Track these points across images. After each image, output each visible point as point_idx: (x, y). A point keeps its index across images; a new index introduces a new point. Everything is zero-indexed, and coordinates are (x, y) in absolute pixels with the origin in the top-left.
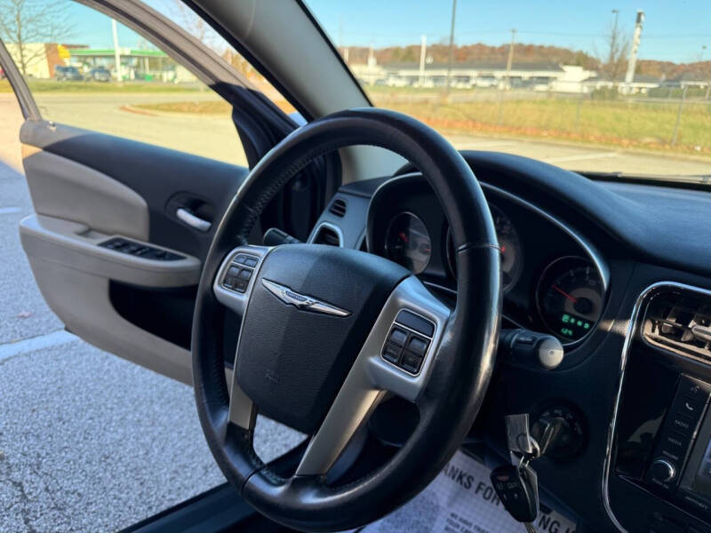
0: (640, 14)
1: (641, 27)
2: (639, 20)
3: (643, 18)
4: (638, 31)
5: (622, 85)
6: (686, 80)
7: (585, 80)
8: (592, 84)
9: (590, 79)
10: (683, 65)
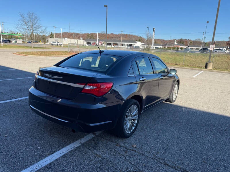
0: (154, 29)
1: (155, 32)
2: (154, 30)
3: (155, 29)
4: (154, 33)
5: (151, 46)
6: (167, 45)
7: (142, 45)
8: (143, 46)
9: (143, 45)
10: (167, 40)
